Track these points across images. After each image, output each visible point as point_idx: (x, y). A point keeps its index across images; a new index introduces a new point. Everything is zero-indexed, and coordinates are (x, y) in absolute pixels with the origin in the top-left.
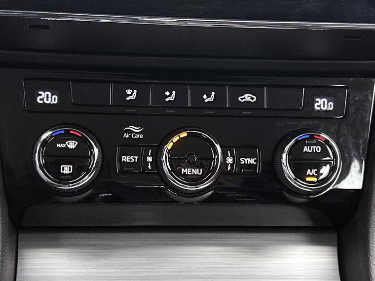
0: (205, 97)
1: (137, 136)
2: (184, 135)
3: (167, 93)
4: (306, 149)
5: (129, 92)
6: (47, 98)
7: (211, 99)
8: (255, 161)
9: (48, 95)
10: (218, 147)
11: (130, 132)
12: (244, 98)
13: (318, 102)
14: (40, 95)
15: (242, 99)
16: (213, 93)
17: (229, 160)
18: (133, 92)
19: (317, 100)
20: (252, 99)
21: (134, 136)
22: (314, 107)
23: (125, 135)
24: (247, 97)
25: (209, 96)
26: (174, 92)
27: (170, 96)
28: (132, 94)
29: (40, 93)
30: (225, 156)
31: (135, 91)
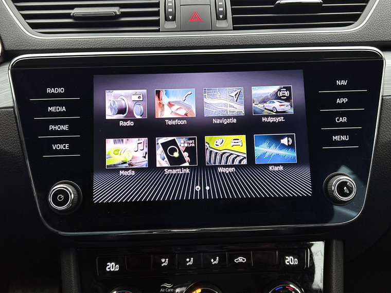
0: (212, 260)
1: (169, 290)
2: (199, 291)
3: (188, 260)
5: (163, 260)
7: (216, 262)
9: (113, 265)
11: (165, 288)
12: (238, 260)
16: (218, 258)
18: (166, 260)
19: (287, 257)
20: (243, 260)
21: (167, 290)
22: (285, 262)
23: (161, 290)
24: (240, 259)
25: (215, 260)
26: (192, 259)
27: (190, 261)
28: (165, 262)
29: (108, 264)
31: (167, 260)
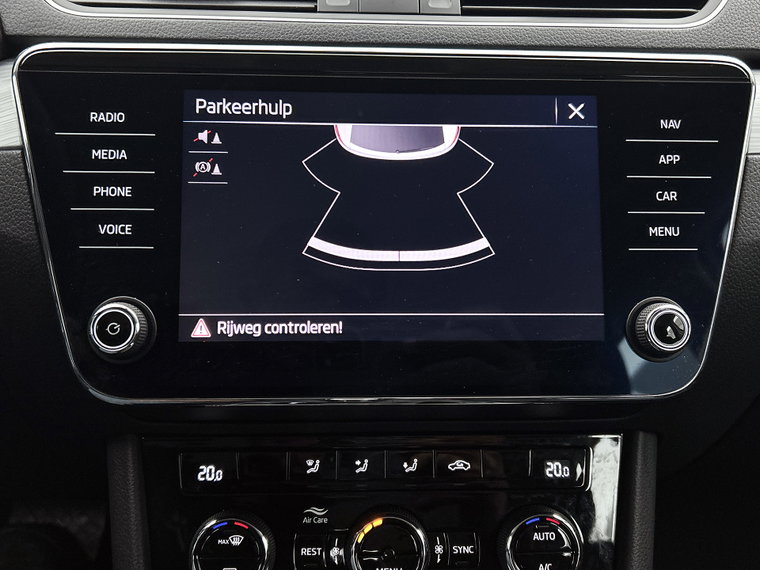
0: (405, 465)
1: (320, 521)
2: (378, 522)
3: (358, 463)
4: (536, 536)
5: (310, 463)
6: (209, 473)
7: (412, 469)
8: (472, 549)
9: (211, 470)
10: (420, 532)
11: (311, 515)
12: (456, 466)
13: (550, 467)
14: (202, 470)
15: (453, 467)
16: (416, 460)
17: (439, 549)
18: (315, 463)
19: (549, 464)
20: (465, 466)
21: (316, 520)
22: (544, 473)
23: (305, 520)
24: (460, 465)
25: (410, 465)
26: (366, 461)
27: (361, 465)
28: (313, 466)
29: (201, 467)
30: (432, 544)
31: (318, 462)
